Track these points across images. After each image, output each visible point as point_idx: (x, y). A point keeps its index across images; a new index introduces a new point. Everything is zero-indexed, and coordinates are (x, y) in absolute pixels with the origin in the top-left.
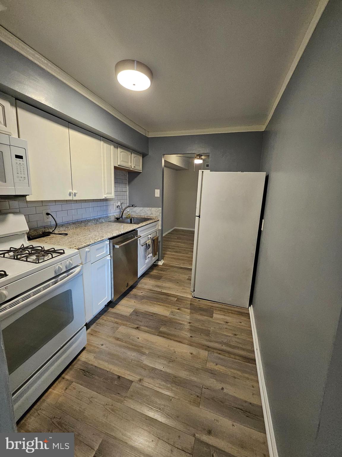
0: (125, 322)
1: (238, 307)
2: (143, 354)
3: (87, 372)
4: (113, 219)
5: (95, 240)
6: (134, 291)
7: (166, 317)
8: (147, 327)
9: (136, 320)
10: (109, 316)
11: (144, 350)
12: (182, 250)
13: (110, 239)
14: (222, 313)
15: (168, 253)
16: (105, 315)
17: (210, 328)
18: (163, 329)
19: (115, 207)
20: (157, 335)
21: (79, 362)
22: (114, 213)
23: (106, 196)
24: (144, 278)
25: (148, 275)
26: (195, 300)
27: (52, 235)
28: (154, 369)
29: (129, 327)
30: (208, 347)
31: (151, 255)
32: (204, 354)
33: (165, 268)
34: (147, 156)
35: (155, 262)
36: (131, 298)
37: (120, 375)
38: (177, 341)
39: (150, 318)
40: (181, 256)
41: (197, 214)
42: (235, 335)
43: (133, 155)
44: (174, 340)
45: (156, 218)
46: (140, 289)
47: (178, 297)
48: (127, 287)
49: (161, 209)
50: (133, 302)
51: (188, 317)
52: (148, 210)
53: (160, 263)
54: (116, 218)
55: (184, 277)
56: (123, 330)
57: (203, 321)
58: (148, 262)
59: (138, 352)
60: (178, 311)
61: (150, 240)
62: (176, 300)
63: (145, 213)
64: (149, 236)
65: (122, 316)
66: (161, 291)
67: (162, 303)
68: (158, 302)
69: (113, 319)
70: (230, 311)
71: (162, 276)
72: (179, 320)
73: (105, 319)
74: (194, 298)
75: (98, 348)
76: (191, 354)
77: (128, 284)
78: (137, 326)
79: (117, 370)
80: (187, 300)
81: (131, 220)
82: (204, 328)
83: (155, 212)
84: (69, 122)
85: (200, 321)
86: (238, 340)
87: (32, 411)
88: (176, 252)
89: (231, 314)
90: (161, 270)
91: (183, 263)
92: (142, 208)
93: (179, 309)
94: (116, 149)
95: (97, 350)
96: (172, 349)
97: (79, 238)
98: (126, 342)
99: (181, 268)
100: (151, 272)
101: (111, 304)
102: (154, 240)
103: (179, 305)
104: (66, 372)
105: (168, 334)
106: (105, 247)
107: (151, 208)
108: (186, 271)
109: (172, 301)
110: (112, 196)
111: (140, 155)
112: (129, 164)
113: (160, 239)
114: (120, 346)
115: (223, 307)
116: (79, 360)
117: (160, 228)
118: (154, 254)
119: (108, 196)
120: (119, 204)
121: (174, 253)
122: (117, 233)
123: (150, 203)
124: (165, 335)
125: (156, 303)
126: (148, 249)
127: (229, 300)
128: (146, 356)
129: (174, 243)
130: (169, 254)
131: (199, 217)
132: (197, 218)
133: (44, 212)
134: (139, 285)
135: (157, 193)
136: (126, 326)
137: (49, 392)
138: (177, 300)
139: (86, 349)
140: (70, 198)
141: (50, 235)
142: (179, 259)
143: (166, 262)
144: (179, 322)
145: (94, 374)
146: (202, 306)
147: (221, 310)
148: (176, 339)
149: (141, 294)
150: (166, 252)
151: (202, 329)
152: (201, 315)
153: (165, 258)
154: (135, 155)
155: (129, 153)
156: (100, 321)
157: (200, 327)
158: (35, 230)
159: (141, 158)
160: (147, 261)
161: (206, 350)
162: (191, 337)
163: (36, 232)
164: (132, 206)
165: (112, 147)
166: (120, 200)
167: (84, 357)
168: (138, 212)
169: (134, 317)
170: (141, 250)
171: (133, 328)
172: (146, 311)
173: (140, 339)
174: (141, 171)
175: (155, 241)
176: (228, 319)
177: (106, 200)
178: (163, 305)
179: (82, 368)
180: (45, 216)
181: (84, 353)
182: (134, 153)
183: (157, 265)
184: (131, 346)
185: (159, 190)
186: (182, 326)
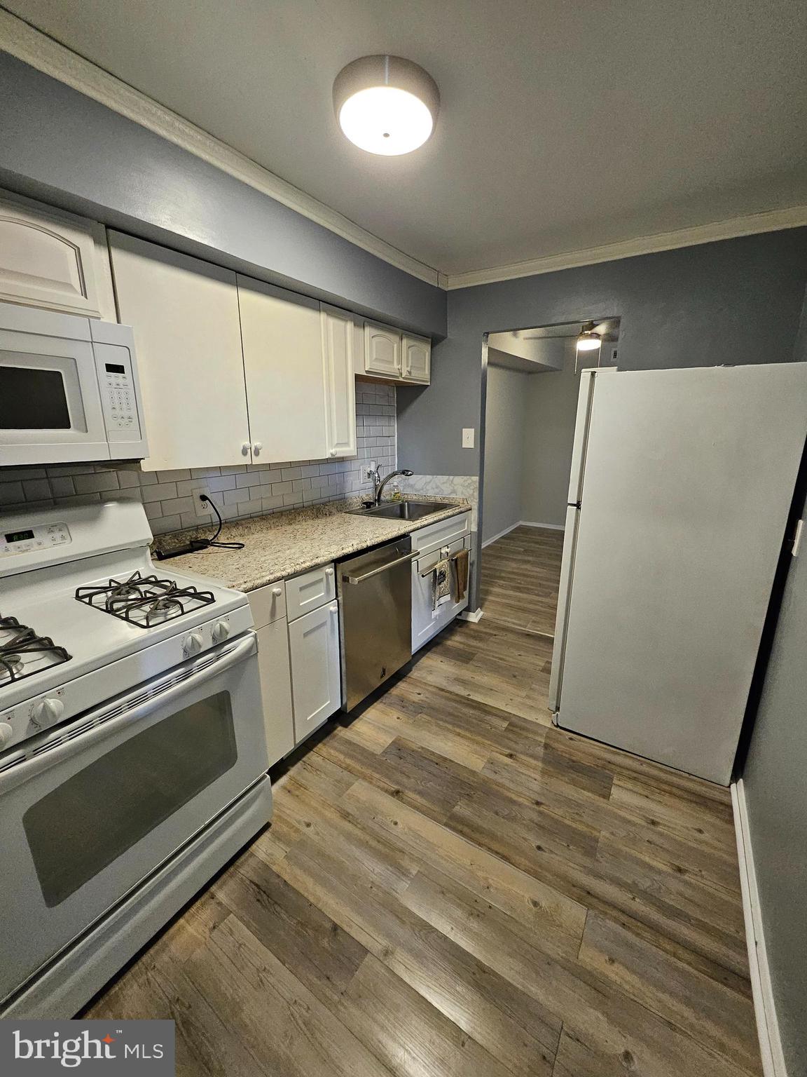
0: (368, 772)
1: (692, 777)
2: (402, 872)
3: (264, 892)
4: (356, 503)
5: (298, 566)
6: (401, 688)
7: (473, 773)
8: (420, 793)
9: (396, 769)
10: (335, 749)
11: (406, 863)
12: (532, 584)
13: (337, 562)
14: (639, 789)
15: (496, 590)
16: (325, 744)
17: (600, 832)
18: (461, 809)
19: (363, 476)
20: (446, 825)
21: (252, 862)
22: (359, 488)
23: (333, 451)
24: (429, 654)
25: (439, 648)
26: (560, 734)
27: (210, 549)
28: (426, 929)
29: (378, 787)
30: (589, 893)
31: (448, 598)
32: (573, 912)
33: (486, 633)
34: (444, 342)
35: (460, 614)
36: (390, 705)
37: (338, 922)
38: (497, 853)
39: (431, 769)
40: (531, 602)
41: (572, 498)
42: (680, 870)
43: (405, 341)
44: (490, 849)
45: (465, 502)
46: (417, 683)
47: (513, 719)
48: (382, 677)
49: (476, 479)
50: (395, 717)
51: (535, 786)
52: (444, 483)
53: (474, 617)
54: (364, 503)
55: (530, 660)
56: (362, 791)
57: (579, 805)
58: (439, 616)
59: (391, 865)
60: (508, 761)
61: (446, 560)
62: (506, 728)
63: (437, 490)
64: (444, 550)
65: (363, 751)
66: (469, 695)
67: (467, 730)
68: (459, 726)
69: (342, 757)
70: (667, 788)
71: (476, 654)
72: (508, 789)
73: (325, 754)
74: (558, 729)
75: (297, 831)
76: (535, 904)
77: (384, 671)
78: (396, 787)
79: (334, 907)
80: (535, 733)
81: (402, 507)
82: (580, 827)
83: (461, 488)
84: (237, 272)
85: (568, 802)
86: (688, 892)
87: (135, 968)
88: (518, 589)
89: (666, 798)
90: (475, 638)
91: (534, 622)
92: (430, 477)
93: (511, 756)
94: (361, 331)
95: (294, 836)
96: (480, 874)
97: (263, 559)
98: (363, 829)
99: (528, 635)
100: (447, 639)
101: (342, 718)
102: (456, 559)
103: (512, 744)
104: (219, 882)
105: (477, 829)
106: (325, 580)
107: (451, 477)
108: (541, 647)
109: (495, 728)
110: (350, 450)
111: (427, 342)
112: (396, 366)
113: (472, 557)
114: (349, 837)
115: (645, 768)
116: (252, 855)
117: (474, 528)
118: (459, 597)
119: (341, 452)
120: (373, 468)
121: (511, 593)
122: (355, 546)
123: (449, 464)
124: (466, 829)
125: (450, 727)
126: (440, 584)
127: (665, 751)
128: (409, 882)
129: (514, 565)
130: (498, 595)
131: (578, 506)
132: (571, 511)
133: (197, 494)
134: (415, 674)
135: (469, 438)
136: (371, 783)
137: (176, 926)
138: (511, 728)
139: (270, 830)
140: (246, 460)
141: (206, 547)
142: (524, 610)
143: (489, 615)
144: (509, 794)
145: (279, 902)
146: (578, 756)
147: (636, 777)
148: (495, 846)
149: (416, 698)
150: (492, 589)
151: (574, 831)
152: (574, 783)
153: (487, 603)
154: (412, 343)
155: (395, 338)
156: (313, 757)
157: (567, 822)
158: (175, 536)
159: (426, 349)
160: (436, 613)
161: (580, 900)
162: (539, 848)
163: (177, 541)
164: (403, 473)
165: (350, 325)
166: (372, 458)
167: (263, 848)
168: (422, 486)
169: (392, 761)
170: (420, 586)
171: (386, 791)
172: (423, 748)
173: (400, 825)
174: (426, 381)
175: (457, 563)
176: (658, 810)
177: (342, 460)
178: (469, 739)
179: (256, 880)
180: (199, 502)
181: (266, 836)
182: (408, 337)
183: (465, 622)
184: (374, 843)
185: (473, 429)
186: (515, 808)
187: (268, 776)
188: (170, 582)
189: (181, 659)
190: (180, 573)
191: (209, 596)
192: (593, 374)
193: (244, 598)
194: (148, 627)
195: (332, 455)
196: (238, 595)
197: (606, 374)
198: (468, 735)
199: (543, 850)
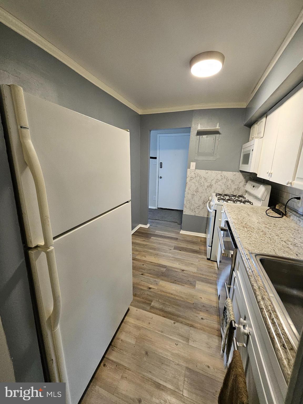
0: (195, 275)
7: (162, 280)
8: (176, 272)
11: (173, 259)
18: (164, 270)
20: (167, 266)
29: (189, 271)
37: (180, 251)
39: (176, 278)
56: (193, 269)
60: (151, 286)
62: (152, 302)
67: (169, 297)
68: (173, 298)
72: (151, 277)
78: (184, 271)
93: (150, 288)
98: (186, 262)
125: (177, 298)
136: (192, 272)
138: (150, 302)
162: (143, 265)
178: (167, 293)
184: (181, 260)
198: (168, 295)
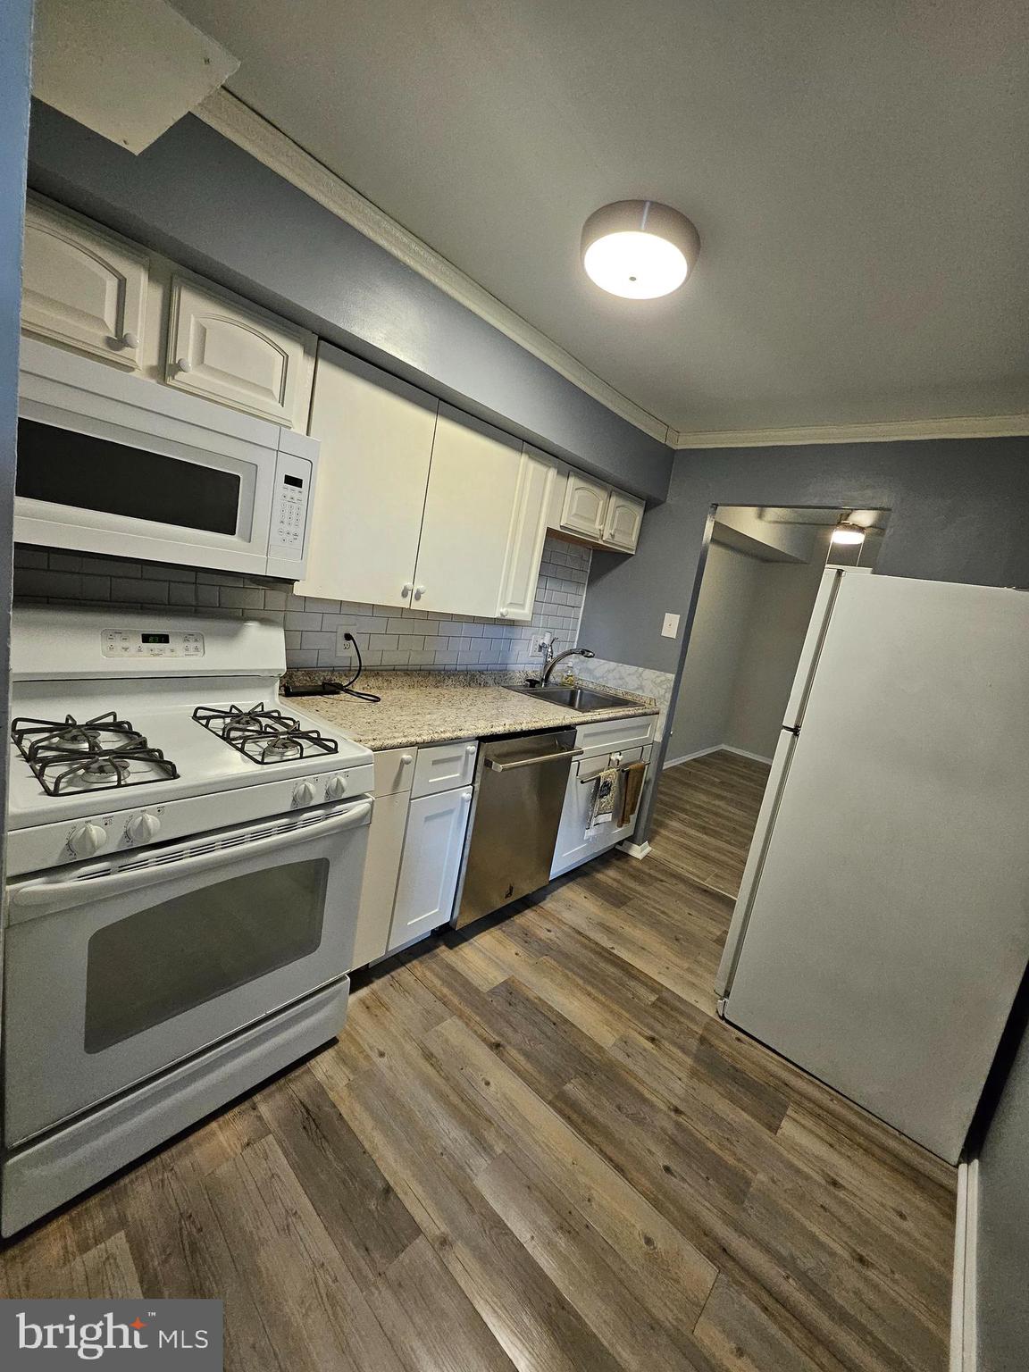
0: (468, 1011)
1: (903, 1137)
2: (483, 1146)
3: (314, 1120)
4: (519, 680)
5: (436, 735)
6: (528, 918)
7: (600, 1049)
8: (527, 1056)
9: (500, 1014)
10: (432, 970)
11: (490, 1136)
12: (723, 826)
13: (482, 740)
14: (822, 1132)
15: (674, 824)
16: (421, 962)
17: (755, 1173)
18: (573, 1088)
19: (533, 647)
20: (550, 1103)
21: (307, 1079)
22: (526, 661)
23: (503, 610)
24: (570, 884)
25: (587, 880)
26: (725, 1029)
27: (343, 695)
28: (498, 1226)
29: (475, 1032)
30: (724, 1250)
31: (608, 817)
32: (700, 1271)
33: (650, 875)
34: (660, 507)
35: (620, 843)
36: (510, 935)
37: (392, 1184)
38: (611, 1160)
39: (545, 1029)
40: (718, 849)
41: (789, 720)
42: (861, 1260)
43: (613, 499)
44: (601, 1151)
45: (653, 703)
46: (547, 916)
47: (665, 994)
48: (507, 896)
49: (672, 677)
50: (513, 952)
51: (679, 1087)
52: (629, 674)
53: (638, 852)
54: (528, 680)
55: (702, 925)
56: (454, 1033)
57: (732, 1130)
58: (593, 837)
59: (472, 1134)
60: (648, 1045)
61: (615, 770)
62: (654, 1003)
63: (620, 682)
64: (615, 757)
65: (466, 983)
66: (613, 948)
67: (602, 991)
68: (590, 983)
69: (438, 983)
70: (861, 1140)
71: (630, 899)
72: (642, 1082)
73: (418, 974)
74: (723, 1022)
75: (367, 1057)
76: (649, 1241)
77: (511, 889)
78: (498, 1039)
79: (392, 1164)
80: (693, 1020)
81: (573, 694)
82: (731, 1161)
83: (653, 685)
84: (440, 399)
85: (717, 1120)
87: (151, 1164)
88: (704, 829)
89: (859, 1155)
90: (634, 877)
91: (717, 876)
92: (615, 664)
93: (652, 1040)
94: (564, 480)
95: (363, 1063)
96: (582, 1179)
97: (398, 718)
98: (447, 1079)
99: (705, 891)
100: (598, 871)
101: (447, 935)
102: (628, 772)
103: (658, 1027)
104: (266, 1092)
105: (592, 1122)
106: (463, 758)
107: (641, 669)
108: (719, 910)
109: (639, 999)
110: (524, 613)
111: (640, 504)
112: (597, 526)
113: (649, 774)
114: (427, 1083)
115: (834, 1106)
116: (309, 1071)
117: (658, 738)
118: (621, 819)
119: (513, 613)
120: (547, 641)
121: (692, 832)
122: (507, 727)
123: (642, 653)
124: (574, 1117)
125: (580, 982)
126: (602, 797)
127: (866, 1089)
128: (489, 1162)
129: (704, 798)
130: (675, 832)
131: (796, 731)
132: (785, 736)
133: (342, 632)
134: (549, 904)
135: (671, 625)
136: (467, 1024)
137: (208, 1129)
138: (659, 1004)
139: (336, 1047)
140: (404, 603)
141: (338, 693)
142: (706, 858)
143: (657, 853)
144: (641, 1088)
145: (329, 1137)
146: (745, 1065)
147: (820, 1114)
148: (609, 1150)
149: (543, 935)
150: (667, 821)
151: (720, 1162)
152: (733, 1100)
153: (658, 838)
154: (621, 502)
155: (603, 494)
156: (403, 974)
157: (712, 1146)
158: (308, 674)
159: (638, 512)
160: (590, 833)
161: (711, 1258)
162: (667, 1169)
163: (308, 679)
164: (582, 653)
165: (552, 473)
166: (550, 629)
167: (323, 1066)
168: (600, 673)
169: (498, 1004)
170: (576, 795)
171: (484, 1040)
172: (540, 999)
173: (492, 1088)
174: (632, 550)
175: (630, 776)
176: (847, 1172)
177: (512, 623)
178: (603, 1004)
179: (307, 1101)
180: (342, 641)
181: (329, 1055)
182: (619, 495)
183: (625, 856)
184: (454, 1099)
185: (679, 616)
186: (646, 1109)
187: (349, 979)
188: (294, 721)
189: (288, 809)
190: (306, 715)
191: (332, 745)
192: (839, 572)
193: (370, 756)
194: (262, 763)
195: (502, 614)
196: (364, 751)
197: (856, 576)
198: (602, 998)
199: (672, 1174)
